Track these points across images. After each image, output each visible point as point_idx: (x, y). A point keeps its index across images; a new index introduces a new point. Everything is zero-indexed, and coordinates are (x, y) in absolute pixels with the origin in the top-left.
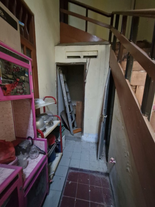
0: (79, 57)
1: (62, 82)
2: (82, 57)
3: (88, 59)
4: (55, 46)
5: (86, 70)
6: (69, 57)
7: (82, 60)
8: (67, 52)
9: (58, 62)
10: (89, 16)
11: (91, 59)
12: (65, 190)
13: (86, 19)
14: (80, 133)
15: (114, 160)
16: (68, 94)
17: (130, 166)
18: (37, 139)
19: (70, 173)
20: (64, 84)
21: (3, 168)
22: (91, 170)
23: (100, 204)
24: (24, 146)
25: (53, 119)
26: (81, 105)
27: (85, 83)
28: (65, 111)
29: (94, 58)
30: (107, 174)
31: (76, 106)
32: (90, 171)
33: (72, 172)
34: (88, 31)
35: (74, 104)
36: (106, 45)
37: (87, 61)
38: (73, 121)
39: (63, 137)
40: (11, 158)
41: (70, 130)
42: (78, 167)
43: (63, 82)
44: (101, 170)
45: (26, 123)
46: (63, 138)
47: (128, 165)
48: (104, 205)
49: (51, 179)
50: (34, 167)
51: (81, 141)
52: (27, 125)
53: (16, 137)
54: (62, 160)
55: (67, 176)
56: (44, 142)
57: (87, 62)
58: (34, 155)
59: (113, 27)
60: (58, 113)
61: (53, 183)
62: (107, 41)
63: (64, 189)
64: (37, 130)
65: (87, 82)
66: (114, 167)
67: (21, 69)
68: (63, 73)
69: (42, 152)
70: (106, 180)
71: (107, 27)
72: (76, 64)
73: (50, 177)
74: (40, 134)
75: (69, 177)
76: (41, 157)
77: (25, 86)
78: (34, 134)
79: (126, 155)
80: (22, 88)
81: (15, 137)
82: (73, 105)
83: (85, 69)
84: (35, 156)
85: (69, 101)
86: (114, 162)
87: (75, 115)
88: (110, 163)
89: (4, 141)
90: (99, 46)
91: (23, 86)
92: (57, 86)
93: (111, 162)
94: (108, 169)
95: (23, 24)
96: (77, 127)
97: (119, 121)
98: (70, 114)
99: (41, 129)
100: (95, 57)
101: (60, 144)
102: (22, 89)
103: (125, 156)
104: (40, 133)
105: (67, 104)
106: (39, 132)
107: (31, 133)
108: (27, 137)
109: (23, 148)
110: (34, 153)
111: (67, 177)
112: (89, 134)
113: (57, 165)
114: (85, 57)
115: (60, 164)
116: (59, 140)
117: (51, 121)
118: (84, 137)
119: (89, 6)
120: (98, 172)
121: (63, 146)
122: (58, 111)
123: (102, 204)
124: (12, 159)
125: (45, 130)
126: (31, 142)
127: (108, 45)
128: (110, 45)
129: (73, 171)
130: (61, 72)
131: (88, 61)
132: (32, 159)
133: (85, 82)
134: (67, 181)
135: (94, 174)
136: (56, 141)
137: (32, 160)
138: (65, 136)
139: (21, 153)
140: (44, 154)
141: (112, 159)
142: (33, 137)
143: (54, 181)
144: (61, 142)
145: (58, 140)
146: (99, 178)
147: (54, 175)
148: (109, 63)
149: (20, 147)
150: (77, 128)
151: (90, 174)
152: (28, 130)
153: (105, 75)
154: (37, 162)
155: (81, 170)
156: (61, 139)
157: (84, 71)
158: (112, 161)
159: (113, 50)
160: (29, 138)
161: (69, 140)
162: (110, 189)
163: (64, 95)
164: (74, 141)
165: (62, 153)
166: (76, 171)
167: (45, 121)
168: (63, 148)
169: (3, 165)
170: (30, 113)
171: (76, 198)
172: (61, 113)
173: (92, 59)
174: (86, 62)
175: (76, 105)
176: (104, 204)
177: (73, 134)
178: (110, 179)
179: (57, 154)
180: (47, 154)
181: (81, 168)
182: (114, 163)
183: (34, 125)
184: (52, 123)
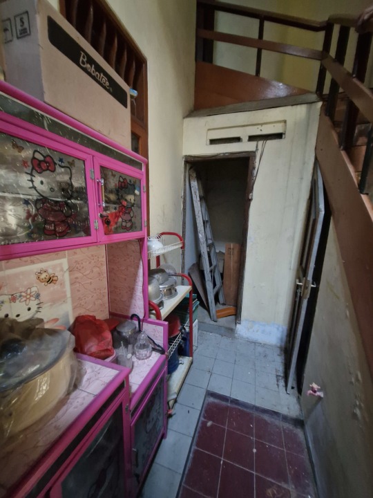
0: (238, 139)
1: (194, 199)
2: (245, 139)
3: (260, 143)
4: (184, 118)
5: (254, 168)
6: (213, 142)
7: (245, 147)
8: (209, 130)
9: (188, 154)
10: (266, 37)
11: (268, 142)
12: (199, 437)
13: (260, 45)
14: (233, 317)
15: (319, 390)
16: (208, 226)
17: (362, 405)
18: (149, 320)
19: (208, 404)
20: (199, 203)
21: (99, 366)
22: (257, 405)
23: (280, 484)
24: (127, 331)
25: (176, 283)
26: (236, 251)
27: (250, 200)
28: (198, 266)
29: (275, 139)
30: (299, 423)
31: (223, 254)
32: (257, 409)
33: (213, 403)
34: (262, 75)
35: (221, 248)
36: (309, 105)
37: (257, 147)
38: (216, 289)
39: (195, 323)
40: (107, 350)
41: (208, 310)
42: (227, 394)
43: (198, 199)
44: (284, 411)
45: (129, 287)
46: (194, 325)
47: (358, 403)
48: (290, 489)
49: (169, 408)
50: (145, 374)
51: (235, 337)
52: (132, 290)
53: (111, 314)
54: (191, 372)
55: (203, 409)
56: (162, 328)
57: (257, 149)
58: (144, 352)
59: (331, 57)
60: (183, 268)
61: (174, 417)
62: (311, 92)
63: (197, 435)
64: (150, 304)
65: (254, 198)
66: (319, 407)
67: (130, 181)
68: (199, 178)
69: (158, 348)
70: (296, 435)
71: (311, 58)
72: (230, 157)
73: (168, 403)
74: (154, 312)
75: (206, 411)
76: (155, 357)
77: (135, 214)
78: (143, 311)
79: (353, 380)
80: (130, 218)
81: (107, 312)
82: (217, 251)
83: (251, 168)
84: (146, 355)
85: (210, 242)
86: (318, 393)
87: (222, 275)
88: (308, 395)
89: (94, 317)
90: (289, 108)
91: (132, 215)
92: (184, 209)
93: (310, 394)
94: (301, 410)
95: (136, 92)
96: (224, 304)
97: (338, 298)
98: (211, 271)
99: (156, 301)
100: (279, 136)
101: (188, 338)
102: (130, 220)
103: (351, 383)
104: (154, 309)
105: (204, 250)
106: (152, 306)
107: (138, 308)
108: (130, 315)
109: (124, 334)
110: (143, 348)
111: (203, 412)
112: (253, 322)
113: (181, 381)
114: (251, 138)
115: (187, 381)
116: (187, 329)
117: (172, 285)
118: (243, 329)
119: (269, 12)
120: (275, 414)
121: (195, 343)
122: (183, 263)
123: (285, 486)
124: (109, 353)
125: (161, 304)
126: (137, 326)
127: (313, 104)
128: (320, 104)
129: (216, 401)
130: (195, 175)
131: (260, 147)
132: (139, 359)
133: (250, 198)
134: (202, 419)
135: (266, 417)
136: (181, 330)
137: (140, 362)
138: (199, 322)
139: (122, 344)
140: (162, 352)
141: (315, 386)
142: (141, 316)
143: (175, 414)
144: (191, 333)
145: (184, 329)
146: (278, 427)
147: (176, 401)
148: (316, 148)
149: (119, 333)
150: (225, 307)
151: (256, 414)
152: (133, 301)
153: (302, 179)
154: (148, 365)
155: (235, 402)
156: (191, 328)
157: (249, 173)
158: (315, 392)
159: (329, 116)
160: (134, 316)
161: (207, 331)
162: (305, 456)
163: (199, 229)
164: (217, 335)
165: (191, 358)
166: (224, 403)
167: (161, 284)
168: (194, 348)
169: (98, 360)
170: (138, 267)
171: (222, 459)
172: (190, 269)
173: (270, 143)
174: (254, 149)
175: (224, 252)
176: (290, 487)
177: (215, 319)
178: (305, 434)
179: (181, 359)
180: (166, 353)
181: (233, 397)
182: (320, 398)
183: (145, 291)
184: (173, 291)
